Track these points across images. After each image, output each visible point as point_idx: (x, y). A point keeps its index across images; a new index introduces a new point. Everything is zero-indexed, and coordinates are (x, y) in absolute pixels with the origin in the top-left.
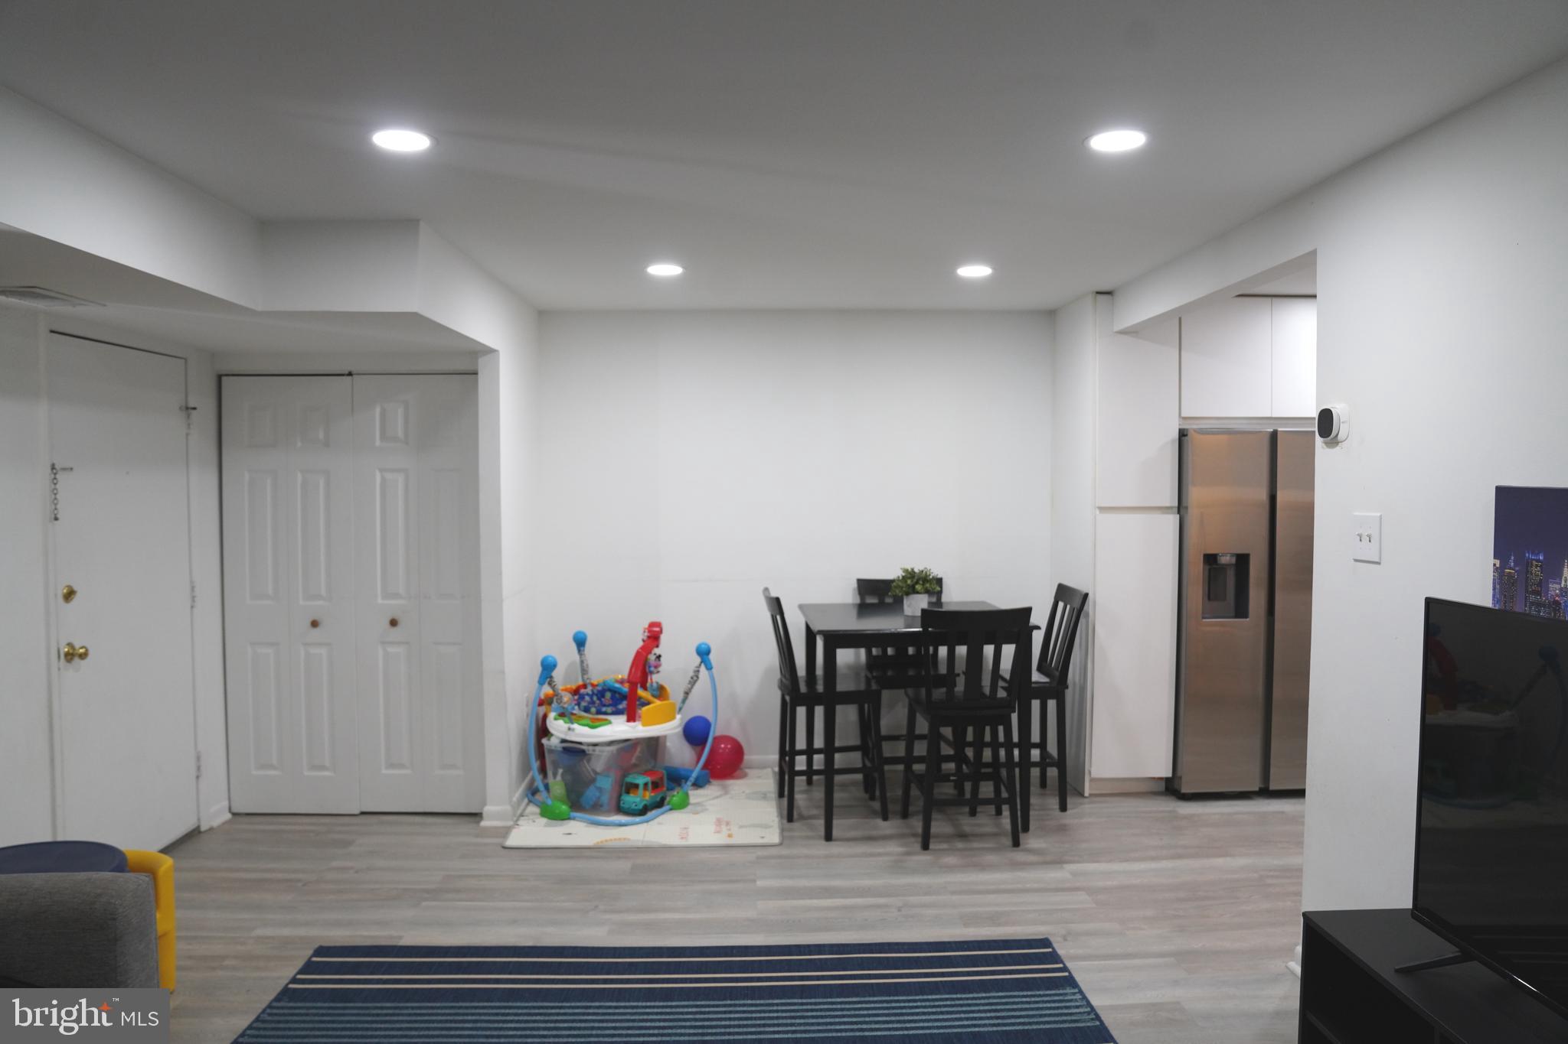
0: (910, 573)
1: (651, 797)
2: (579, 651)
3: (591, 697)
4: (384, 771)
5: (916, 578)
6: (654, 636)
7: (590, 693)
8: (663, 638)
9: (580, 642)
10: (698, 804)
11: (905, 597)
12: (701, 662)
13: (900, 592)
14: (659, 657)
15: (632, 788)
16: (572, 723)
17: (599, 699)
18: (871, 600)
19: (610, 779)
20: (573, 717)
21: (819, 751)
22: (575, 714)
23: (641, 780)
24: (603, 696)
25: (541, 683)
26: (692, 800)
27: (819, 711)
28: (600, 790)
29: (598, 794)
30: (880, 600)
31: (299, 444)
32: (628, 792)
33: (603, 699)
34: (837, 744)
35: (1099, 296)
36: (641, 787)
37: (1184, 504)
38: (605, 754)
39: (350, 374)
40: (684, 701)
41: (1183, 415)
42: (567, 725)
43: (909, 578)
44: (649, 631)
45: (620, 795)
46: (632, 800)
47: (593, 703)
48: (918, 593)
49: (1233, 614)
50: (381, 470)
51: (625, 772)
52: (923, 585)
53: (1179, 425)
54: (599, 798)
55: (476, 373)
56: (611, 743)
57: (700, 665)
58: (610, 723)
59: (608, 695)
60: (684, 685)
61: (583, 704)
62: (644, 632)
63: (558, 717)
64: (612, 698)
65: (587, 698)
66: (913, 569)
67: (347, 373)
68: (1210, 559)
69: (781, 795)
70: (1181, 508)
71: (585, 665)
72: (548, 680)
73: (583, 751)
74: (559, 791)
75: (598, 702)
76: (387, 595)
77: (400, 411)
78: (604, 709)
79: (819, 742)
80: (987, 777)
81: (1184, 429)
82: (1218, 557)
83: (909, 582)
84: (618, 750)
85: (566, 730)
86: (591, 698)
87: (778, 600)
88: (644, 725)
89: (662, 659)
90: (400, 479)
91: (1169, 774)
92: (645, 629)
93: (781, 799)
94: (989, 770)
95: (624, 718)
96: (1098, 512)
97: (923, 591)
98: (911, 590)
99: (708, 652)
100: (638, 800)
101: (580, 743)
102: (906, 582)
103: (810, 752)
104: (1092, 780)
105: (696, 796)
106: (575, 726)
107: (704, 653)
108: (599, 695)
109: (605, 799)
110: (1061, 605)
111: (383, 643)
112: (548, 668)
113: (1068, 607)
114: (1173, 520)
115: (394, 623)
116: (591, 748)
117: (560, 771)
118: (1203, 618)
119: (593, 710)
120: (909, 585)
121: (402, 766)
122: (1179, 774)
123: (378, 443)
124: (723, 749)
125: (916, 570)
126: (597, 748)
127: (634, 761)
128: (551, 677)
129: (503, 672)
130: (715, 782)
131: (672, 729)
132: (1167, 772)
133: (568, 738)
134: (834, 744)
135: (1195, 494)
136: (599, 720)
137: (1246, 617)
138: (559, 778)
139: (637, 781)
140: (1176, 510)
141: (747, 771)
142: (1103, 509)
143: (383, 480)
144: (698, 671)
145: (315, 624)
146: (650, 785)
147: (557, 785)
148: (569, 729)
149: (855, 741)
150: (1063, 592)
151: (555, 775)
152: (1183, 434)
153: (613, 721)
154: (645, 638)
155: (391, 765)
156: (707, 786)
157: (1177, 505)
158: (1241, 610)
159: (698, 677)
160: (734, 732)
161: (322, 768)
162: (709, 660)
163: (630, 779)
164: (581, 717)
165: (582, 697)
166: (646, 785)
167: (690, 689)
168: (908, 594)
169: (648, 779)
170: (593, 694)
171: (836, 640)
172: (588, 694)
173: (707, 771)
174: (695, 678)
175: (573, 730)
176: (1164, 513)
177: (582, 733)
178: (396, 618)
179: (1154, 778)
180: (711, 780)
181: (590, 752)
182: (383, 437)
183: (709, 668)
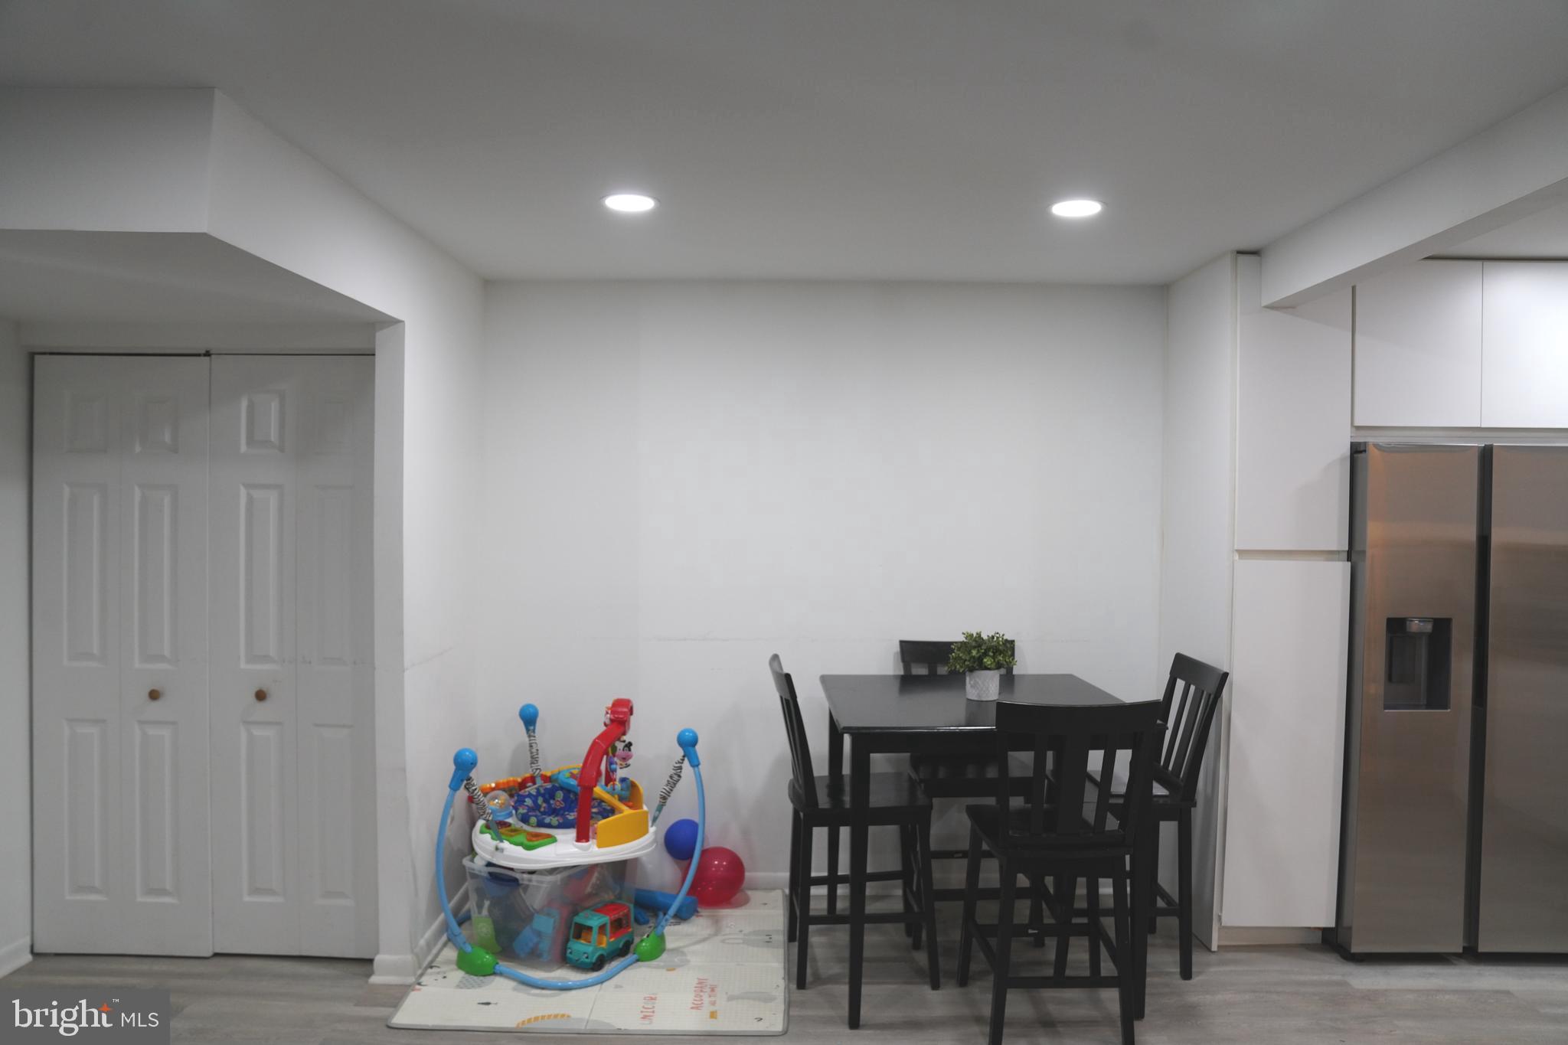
0: (975, 641)
1: (609, 943)
2: (528, 730)
3: (534, 798)
4: (247, 899)
5: (984, 647)
6: (620, 716)
7: (534, 792)
8: (634, 721)
9: (529, 719)
10: (676, 950)
11: (967, 673)
12: (684, 756)
13: (961, 667)
14: (629, 745)
15: (581, 931)
16: (502, 841)
17: (545, 801)
18: (920, 670)
19: (552, 920)
20: (503, 830)
21: (843, 879)
22: (509, 825)
23: (595, 921)
24: (553, 797)
25: (454, 786)
26: (670, 944)
27: (845, 832)
28: (539, 934)
29: (535, 940)
30: (930, 671)
31: (138, 449)
32: (578, 936)
33: (552, 802)
34: (870, 869)
35: (1241, 258)
36: (595, 930)
37: (1357, 547)
38: (545, 885)
39: (208, 354)
40: (660, 809)
41: (1357, 424)
42: (495, 843)
43: (975, 647)
44: (613, 712)
45: (567, 940)
46: (581, 948)
47: (537, 807)
48: (987, 668)
49: (1424, 701)
50: (247, 486)
51: (576, 907)
52: (994, 657)
53: (1351, 437)
54: (537, 944)
55: (374, 355)
56: (553, 871)
57: (683, 760)
58: (555, 840)
59: (560, 795)
60: (661, 786)
61: (522, 811)
62: (607, 713)
63: (484, 829)
64: (565, 799)
65: (529, 802)
66: (979, 635)
67: (203, 352)
68: (1396, 626)
69: (791, 938)
70: (1353, 553)
71: (534, 750)
72: (465, 782)
73: (516, 880)
74: (484, 930)
75: (544, 805)
76: (252, 658)
77: (274, 406)
78: (547, 820)
79: (844, 868)
80: (1080, 931)
81: (1359, 444)
82: (1408, 622)
83: (974, 653)
84: (562, 880)
85: (493, 849)
86: (535, 802)
87: (788, 677)
88: (599, 846)
89: (632, 748)
90: (273, 497)
91: (1331, 923)
92: (608, 708)
93: (792, 943)
94: (1085, 920)
95: (572, 834)
96: (1237, 557)
97: (993, 666)
98: (979, 665)
99: (694, 742)
100: (590, 949)
101: (512, 869)
102: (970, 652)
103: (832, 880)
104: (1222, 928)
105: (675, 934)
106: (506, 845)
107: (688, 743)
108: (547, 796)
109: (545, 945)
110: (1180, 684)
111: (246, 723)
112: (464, 767)
113: (1192, 688)
114: (1341, 570)
115: (261, 696)
116: (526, 876)
117: (487, 903)
118: (1385, 709)
119: (533, 820)
120: (974, 657)
121: (270, 892)
122: (1346, 922)
123: (243, 448)
124: (716, 866)
125: (985, 637)
126: (534, 877)
127: (589, 890)
128: (469, 779)
129: (404, 770)
130: (704, 912)
131: (643, 848)
132: (1325, 918)
133: (495, 861)
134: (866, 870)
135: (1374, 531)
136: (537, 836)
137: (1446, 707)
138: (485, 912)
139: (589, 923)
140: (1345, 555)
141: (749, 893)
142: (1243, 553)
143: (250, 501)
144: (680, 768)
145: (154, 695)
146: (608, 929)
147: (483, 925)
148: (497, 849)
149: (893, 863)
150: (1184, 666)
151: (480, 907)
152: (1357, 450)
153: (558, 837)
154: (608, 722)
155: (255, 891)
156: (694, 918)
157: (1347, 549)
158: (1437, 696)
159: (680, 776)
160: (732, 842)
161: (162, 892)
162: (695, 753)
163: (580, 919)
164: (516, 831)
165: (520, 801)
166: (602, 928)
167: (669, 793)
168: (972, 670)
169: (605, 919)
170: (539, 793)
171: (869, 740)
172: (530, 795)
173: (693, 898)
174: (676, 778)
175: (502, 850)
176: (1328, 560)
177: (514, 855)
178: (264, 689)
179: (1309, 928)
180: (699, 910)
181: (526, 882)
182: (250, 441)
183: (695, 764)
